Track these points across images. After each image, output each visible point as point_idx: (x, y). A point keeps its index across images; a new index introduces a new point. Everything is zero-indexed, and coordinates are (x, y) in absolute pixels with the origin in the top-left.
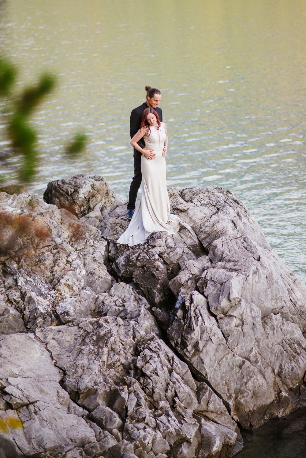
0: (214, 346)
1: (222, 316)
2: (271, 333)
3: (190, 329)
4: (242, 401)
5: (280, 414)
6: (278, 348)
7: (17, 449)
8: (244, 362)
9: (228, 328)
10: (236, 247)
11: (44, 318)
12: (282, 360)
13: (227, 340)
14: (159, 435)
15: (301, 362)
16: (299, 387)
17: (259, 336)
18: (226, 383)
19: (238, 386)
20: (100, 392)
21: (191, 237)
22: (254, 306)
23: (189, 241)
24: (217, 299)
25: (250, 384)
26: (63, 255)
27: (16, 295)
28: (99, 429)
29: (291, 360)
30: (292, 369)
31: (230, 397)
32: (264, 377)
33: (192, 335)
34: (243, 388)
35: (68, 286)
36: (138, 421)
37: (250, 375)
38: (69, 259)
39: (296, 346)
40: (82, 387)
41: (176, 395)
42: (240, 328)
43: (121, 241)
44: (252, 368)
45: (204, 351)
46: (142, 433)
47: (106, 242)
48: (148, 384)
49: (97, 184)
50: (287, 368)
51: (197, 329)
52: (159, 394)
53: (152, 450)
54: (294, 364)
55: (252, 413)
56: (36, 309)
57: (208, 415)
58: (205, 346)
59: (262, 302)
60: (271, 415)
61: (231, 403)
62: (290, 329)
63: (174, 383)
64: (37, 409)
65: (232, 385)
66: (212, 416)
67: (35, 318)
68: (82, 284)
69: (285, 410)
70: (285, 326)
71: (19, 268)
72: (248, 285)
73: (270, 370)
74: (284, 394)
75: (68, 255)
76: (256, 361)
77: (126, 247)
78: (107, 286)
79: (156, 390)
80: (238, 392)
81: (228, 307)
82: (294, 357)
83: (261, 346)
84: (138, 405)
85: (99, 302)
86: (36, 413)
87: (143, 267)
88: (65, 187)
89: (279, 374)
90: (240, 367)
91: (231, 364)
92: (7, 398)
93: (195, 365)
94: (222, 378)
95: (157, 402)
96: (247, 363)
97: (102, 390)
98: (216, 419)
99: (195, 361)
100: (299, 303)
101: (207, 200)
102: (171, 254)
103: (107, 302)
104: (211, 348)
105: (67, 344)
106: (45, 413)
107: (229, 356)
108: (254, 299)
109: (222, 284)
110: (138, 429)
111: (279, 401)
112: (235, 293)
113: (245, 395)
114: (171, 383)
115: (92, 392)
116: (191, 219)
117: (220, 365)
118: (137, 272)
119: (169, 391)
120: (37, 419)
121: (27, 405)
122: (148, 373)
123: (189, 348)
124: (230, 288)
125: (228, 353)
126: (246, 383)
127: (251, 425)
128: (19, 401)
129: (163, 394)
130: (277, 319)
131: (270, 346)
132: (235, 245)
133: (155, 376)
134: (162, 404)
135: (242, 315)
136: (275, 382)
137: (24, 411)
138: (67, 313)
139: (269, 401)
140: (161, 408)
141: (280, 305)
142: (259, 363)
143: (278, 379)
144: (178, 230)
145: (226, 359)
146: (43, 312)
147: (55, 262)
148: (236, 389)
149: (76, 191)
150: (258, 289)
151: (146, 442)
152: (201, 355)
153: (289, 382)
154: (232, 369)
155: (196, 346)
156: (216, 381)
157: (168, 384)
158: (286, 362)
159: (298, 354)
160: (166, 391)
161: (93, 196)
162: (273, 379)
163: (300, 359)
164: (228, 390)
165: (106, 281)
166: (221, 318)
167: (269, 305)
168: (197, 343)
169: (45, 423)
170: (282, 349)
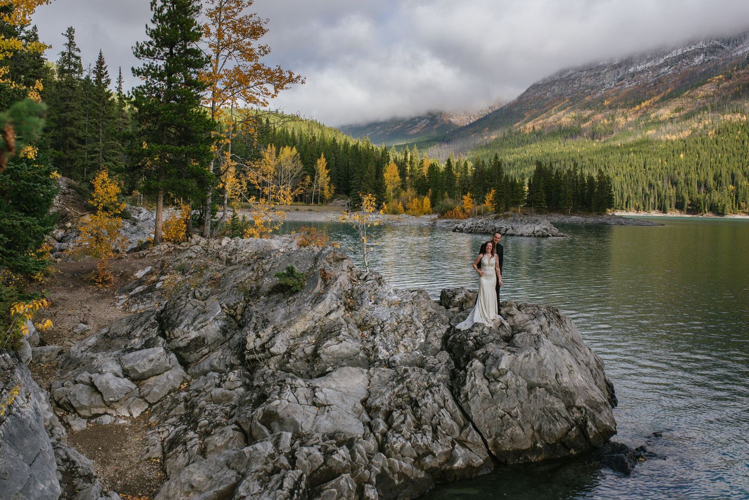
0: (480, 398)
1: (493, 380)
2: (533, 400)
3: (464, 383)
4: (500, 442)
5: (533, 459)
6: (538, 412)
7: (300, 428)
8: (505, 415)
9: (494, 388)
10: (528, 340)
11: (381, 363)
12: (542, 421)
13: (492, 397)
14: (409, 444)
15: (558, 426)
16: (555, 444)
17: (522, 400)
18: (488, 426)
19: (499, 431)
20: (382, 410)
21: (505, 331)
22: (520, 378)
23: (504, 333)
24: (490, 369)
25: (509, 431)
26: (413, 328)
27: (369, 345)
28: (368, 431)
29: (550, 423)
30: (550, 429)
31: (491, 437)
32: (523, 430)
33: (464, 388)
34: (503, 433)
35: (404, 346)
36: (397, 432)
37: (509, 425)
38: (417, 332)
39: (556, 414)
40: (373, 404)
41: (440, 424)
42: (504, 391)
43: (458, 327)
44: (511, 420)
45: (472, 400)
46: (395, 439)
47: (449, 326)
48: (418, 412)
49: (471, 294)
50: (546, 427)
51: (468, 385)
52: (425, 420)
53: (400, 452)
54: (552, 426)
55: (508, 452)
56: (378, 356)
57: (467, 444)
58: (472, 397)
59: (528, 377)
60: (526, 458)
61: (489, 441)
62: (551, 401)
63: (440, 415)
64: (330, 410)
65: (494, 429)
66: (469, 445)
67: (375, 362)
68: (417, 347)
69: (538, 457)
70: (547, 398)
71: (381, 331)
72: (516, 363)
73: (529, 426)
74: (538, 445)
75: (417, 329)
76: (517, 417)
77: (459, 330)
78: (436, 352)
79: (423, 417)
80: (498, 435)
81: (498, 375)
82: (553, 421)
83: (524, 407)
84: (403, 422)
85: (425, 360)
86: (328, 411)
87: (460, 343)
88: (448, 293)
89: (539, 431)
90: (501, 418)
91: (494, 414)
92: (314, 399)
93: (465, 408)
94: (485, 422)
95: (422, 425)
96: (507, 416)
97: (383, 408)
98: (472, 449)
99: (464, 405)
100: (564, 385)
101: (531, 311)
102: (484, 338)
103: (429, 361)
104: (478, 400)
105: (383, 379)
106: (333, 413)
107: (493, 408)
108: (522, 373)
109: (497, 358)
110: (394, 436)
111: (534, 450)
112: (503, 365)
113: (503, 438)
114: (437, 415)
115: (377, 409)
116: (514, 320)
117: (484, 412)
118: (456, 346)
119: (434, 420)
120: (326, 415)
121: (325, 406)
122: (420, 405)
123: (462, 396)
124: (500, 361)
125: (493, 406)
126: (505, 430)
127: (506, 461)
128: (320, 402)
129: (428, 421)
130: (539, 391)
131: (532, 409)
132: (528, 338)
133: (424, 408)
134: (425, 427)
135: (507, 382)
136: (533, 436)
137: (322, 409)
138: (394, 362)
139: (524, 447)
140: (423, 429)
141: (544, 382)
142: (519, 419)
143: (536, 434)
144: (498, 325)
145: (490, 410)
146: (381, 358)
147: (406, 331)
148: (496, 433)
149: (454, 296)
150: (526, 367)
151: (395, 446)
152: (469, 402)
153: (547, 438)
154: (495, 418)
155: (466, 395)
156: (480, 423)
157: (434, 415)
158: (545, 424)
159: (558, 420)
160: (432, 420)
161: (466, 302)
162: (531, 433)
163: (557, 424)
164: (490, 432)
165: (436, 349)
166: (492, 382)
167: (534, 380)
168: (467, 394)
169: (330, 418)
170: (543, 413)
